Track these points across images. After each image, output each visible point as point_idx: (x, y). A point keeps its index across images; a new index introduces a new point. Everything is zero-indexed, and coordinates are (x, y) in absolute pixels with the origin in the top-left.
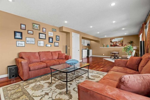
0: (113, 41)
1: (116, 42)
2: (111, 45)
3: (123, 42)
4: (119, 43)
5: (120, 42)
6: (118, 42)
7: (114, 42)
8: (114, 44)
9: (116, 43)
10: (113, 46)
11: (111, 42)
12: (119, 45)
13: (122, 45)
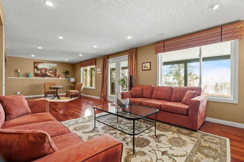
0: (40, 66)
1: (46, 69)
2: (35, 74)
3: (56, 70)
4: (51, 72)
5: (53, 70)
6: (49, 70)
7: (41, 70)
8: (41, 72)
9: (45, 71)
10: (39, 76)
11: (36, 67)
12: (50, 75)
13: (55, 75)
